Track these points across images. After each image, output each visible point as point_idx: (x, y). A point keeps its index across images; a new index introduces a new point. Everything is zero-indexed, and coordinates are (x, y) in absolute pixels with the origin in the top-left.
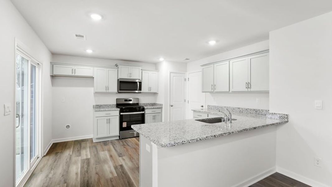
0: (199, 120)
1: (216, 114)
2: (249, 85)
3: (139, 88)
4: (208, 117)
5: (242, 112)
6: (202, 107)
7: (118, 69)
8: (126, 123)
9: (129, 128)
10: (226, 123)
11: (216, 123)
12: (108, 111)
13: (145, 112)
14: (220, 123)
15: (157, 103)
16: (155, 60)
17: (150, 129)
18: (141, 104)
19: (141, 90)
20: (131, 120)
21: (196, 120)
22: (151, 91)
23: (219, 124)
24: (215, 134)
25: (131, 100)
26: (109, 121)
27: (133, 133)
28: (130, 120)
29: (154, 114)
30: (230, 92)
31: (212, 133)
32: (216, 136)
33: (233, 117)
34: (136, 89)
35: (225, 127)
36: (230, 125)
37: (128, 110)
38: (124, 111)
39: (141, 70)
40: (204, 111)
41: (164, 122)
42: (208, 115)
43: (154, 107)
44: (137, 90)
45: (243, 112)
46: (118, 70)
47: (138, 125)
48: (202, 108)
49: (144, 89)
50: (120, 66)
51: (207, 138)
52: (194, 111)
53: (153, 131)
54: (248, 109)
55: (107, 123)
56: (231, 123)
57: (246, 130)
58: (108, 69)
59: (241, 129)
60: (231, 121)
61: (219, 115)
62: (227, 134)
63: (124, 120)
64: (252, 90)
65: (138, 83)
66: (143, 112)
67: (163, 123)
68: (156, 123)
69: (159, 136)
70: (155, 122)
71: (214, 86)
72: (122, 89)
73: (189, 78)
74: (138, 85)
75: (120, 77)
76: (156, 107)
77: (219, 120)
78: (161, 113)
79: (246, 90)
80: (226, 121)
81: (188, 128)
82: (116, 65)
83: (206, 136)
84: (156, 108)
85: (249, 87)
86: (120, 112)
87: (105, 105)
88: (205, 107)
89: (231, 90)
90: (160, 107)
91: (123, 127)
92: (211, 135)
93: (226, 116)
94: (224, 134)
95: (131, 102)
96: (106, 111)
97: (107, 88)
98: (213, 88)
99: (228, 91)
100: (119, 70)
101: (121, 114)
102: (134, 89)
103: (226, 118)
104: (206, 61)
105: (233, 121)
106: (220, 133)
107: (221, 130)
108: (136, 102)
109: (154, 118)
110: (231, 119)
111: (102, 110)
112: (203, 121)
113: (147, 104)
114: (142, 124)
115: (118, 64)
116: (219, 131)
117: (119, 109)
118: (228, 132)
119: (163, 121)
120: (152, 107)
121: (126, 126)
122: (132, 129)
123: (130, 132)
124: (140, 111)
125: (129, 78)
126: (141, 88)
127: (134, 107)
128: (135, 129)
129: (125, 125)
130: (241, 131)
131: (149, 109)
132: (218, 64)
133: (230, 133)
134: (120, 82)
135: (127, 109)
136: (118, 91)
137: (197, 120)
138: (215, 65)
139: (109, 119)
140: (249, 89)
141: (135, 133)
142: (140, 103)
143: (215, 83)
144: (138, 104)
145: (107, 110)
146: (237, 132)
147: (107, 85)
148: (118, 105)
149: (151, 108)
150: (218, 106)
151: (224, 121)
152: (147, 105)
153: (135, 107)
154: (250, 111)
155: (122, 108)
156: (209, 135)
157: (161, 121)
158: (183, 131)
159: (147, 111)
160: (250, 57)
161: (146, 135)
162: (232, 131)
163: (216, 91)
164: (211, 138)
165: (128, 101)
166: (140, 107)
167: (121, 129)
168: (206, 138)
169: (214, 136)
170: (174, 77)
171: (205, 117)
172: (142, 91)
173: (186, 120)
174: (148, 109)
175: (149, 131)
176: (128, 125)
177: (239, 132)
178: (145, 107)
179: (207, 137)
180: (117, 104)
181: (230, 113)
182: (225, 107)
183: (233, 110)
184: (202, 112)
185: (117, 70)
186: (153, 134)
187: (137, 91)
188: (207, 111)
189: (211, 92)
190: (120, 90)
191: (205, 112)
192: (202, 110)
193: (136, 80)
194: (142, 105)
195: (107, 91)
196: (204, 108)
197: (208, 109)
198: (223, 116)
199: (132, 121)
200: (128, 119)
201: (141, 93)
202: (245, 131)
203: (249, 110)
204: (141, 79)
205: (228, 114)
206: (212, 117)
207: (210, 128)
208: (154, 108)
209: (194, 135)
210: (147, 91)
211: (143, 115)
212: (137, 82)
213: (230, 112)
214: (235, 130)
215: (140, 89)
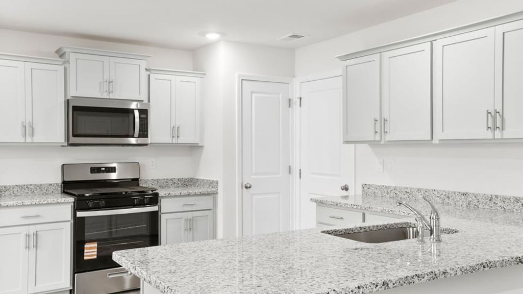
0: (335, 233)
1: (391, 213)
2: (496, 119)
3: (140, 131)
4: (364, 221)
5: (477, 207)
6: (346, 189)
7: (67, 65)
8: (95, 245)
9: (105, 262)
10: (422, 241)
11: (390, 243)
12: (32, 205)
13: (160, 208)
14: (402, 241)
15: (201, 177)
16: (191, 37)
17: (175, 264)
18: (146, 182)
19: (146, 136)
20: (114, 236)
21: (323, 232)
22: (181, 141)
23: (401, 244)
24: (385, 278)
25: (113, 170)
26: (34, 242)
27: (121, 278)
28: (111, 233)
29: (190, 215)
30: (435, 141)
31: (378, 276)
32: (391, 285)
33: (446, 222)
34: (131, 134)
35: (420, 254)
36: (434, 248)
37: (102, 203)
38: (90, 204)
39: (147, 70)
40: (350, 202)
41: (221, 240)
42: (364, 214)
43: (192, 190)
44: (133, 136)
45: (480, 206)
46: (65, 69)
47: (137, 252)
48: (344, 193)
49: (158, 132)
50: (72, 57)
51: (361, 290)
52: (320, 203)
53: (185, 268)
54: (497, 196)
55: (27, 247)
56: (439, 240)
57: (488, 265)
58: (29, 65)
59: (473, 264)
60: (438, 236)
61: (400, 217)
62: (426, 277)
63: (88, 235)
64: (508, 133)
65: (137, 113)
66: (154, 208)
67: (220, 242)
68: (193, 244)
69: (204, 286)
70: (193, 241)
71: (381, 124)
72: (83, 132)
73: (301, 98)
74: (137, 120)
75: (73, 93)
76: (197, 191)
77: (400, 233)
78: (213, 209)
79: (489, 135)
80: (423, 236)
81: (301, 259)
82: (57, 52)
83: (356, 284)
84: (195, 195)
85: (499, 124)
86: (77, 207)
87: (21, 187)
88: (356, 191)
89: (439, 135)
90: (210, 190)
91: (85, 258)
92: (372, 280)
93: (423, 218)
94: (416, 279)
95: (113, 176)
96: (23, 205)
97: (28, 129)
98: (378, 130)
99: (430, 139)
100: (72, 67)
101: (80, 214)
102: (123, 134)
103: (420, 225)
104: (356, 41)
105: (444, 237)
106: (402, 274)
107: (408, 263)
108: (129, 176)
109: (190, 226)
110: (438, 230)
111: (11, 203)
112: (347, 234)
113: (167, 181)
114: (149, 248)
115: (65, 50)
116: (400, 267)
117: (72, 199)
118: (430, 270)
119: (220, 234)
120: (184, 191)
121: (95, 257)
122: (117, 266)
123: (108, 274)
124: (142, 204)
125: (105, 96)
126: (147, 131)
127: (123, 190)
128: (124, 266)
129: (91, 251)
130: (473, 269)
131: (175, 196)
132: (392, 53)
133: (434, 276)
134: (75, 108)
135: (100, 199)
136: (68, 139)
137: (328, 232)
138: (386, 55)
139: (36, 235)
140: (497, 132)
141: (127, 278)
142: (143, 177)
143: (385, 115)
144: (136, 181)
145: (27, 202)
146: (459, 273)
147: (29, 119)
148: (67, 187)
149: (181, 196)
150: (395, 189)
151: (416, 235)
152: (168, 183)
153: (126, 192)
154: (502, 204)
155: (83, 195)
156: (367, 281)
157: (214, 236)
158: (282, 266)
159: (166, 206)
160: (500, 29)
161: (163, 284)
162: (442, 270)
163: (388, 137)
164: (375, 290)
165: (103, 172)
166: (143, 193)
167: (80, 265)
168: (357, 290)
169: (384, 284)
170: (254, 95)
171: (353, 222)
172: (149, 140)
173: (293, 232)
174: (169, 196)
175: (173, 268)
176: (104, 253)
177: (465, 271)
178: (161, 193)
179: (359, 287)
180: (64, 183)
181: (435, 211)
182: (419, 190)
183: (447, 200)
184: (345, 207)
185: (62, 67)
186: (185, 280)
187: (133, 141)
188: (360, 202)
189: (372, 143)
190: (74, 136)
191: (354, 208)
192: (344, 201)
193: (130, 105)
194: (151, 186)
195: (29, 140)
196: (351, 192)
197: (365, 195)
198: (412, 220)
199: (116, 239)
200: (104, 233)
201: (146, 145)
202: (486, 269)
203: (498, 201)
204: (146, 101)
205: (426, 212)
206: (375, 224)
207: (371, 258)
208: (189, 195)
209: (318, 280)
210: (167, 139)
211: (154, 218)
212: (132, 111)
213: (436, 207)
214: (451, 264)
215: (144, 133)
